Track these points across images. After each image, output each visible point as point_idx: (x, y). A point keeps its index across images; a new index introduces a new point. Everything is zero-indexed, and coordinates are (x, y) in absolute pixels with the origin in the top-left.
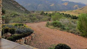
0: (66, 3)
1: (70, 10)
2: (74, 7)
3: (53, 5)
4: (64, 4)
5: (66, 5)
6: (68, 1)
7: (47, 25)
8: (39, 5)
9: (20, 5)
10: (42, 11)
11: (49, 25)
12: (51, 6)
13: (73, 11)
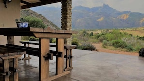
0: (125, 15)
1: (133, 27)
2: (141, 21)
3: (102, 19)
4: (122, 18)
5: (125, 18)
6: (130, 11)
7: (103, 45)
8: (79, 20)
9: (48, 21)
10: (83, 30)
11: (106, 45)
12: (98, 22)
13: (139, 29)
